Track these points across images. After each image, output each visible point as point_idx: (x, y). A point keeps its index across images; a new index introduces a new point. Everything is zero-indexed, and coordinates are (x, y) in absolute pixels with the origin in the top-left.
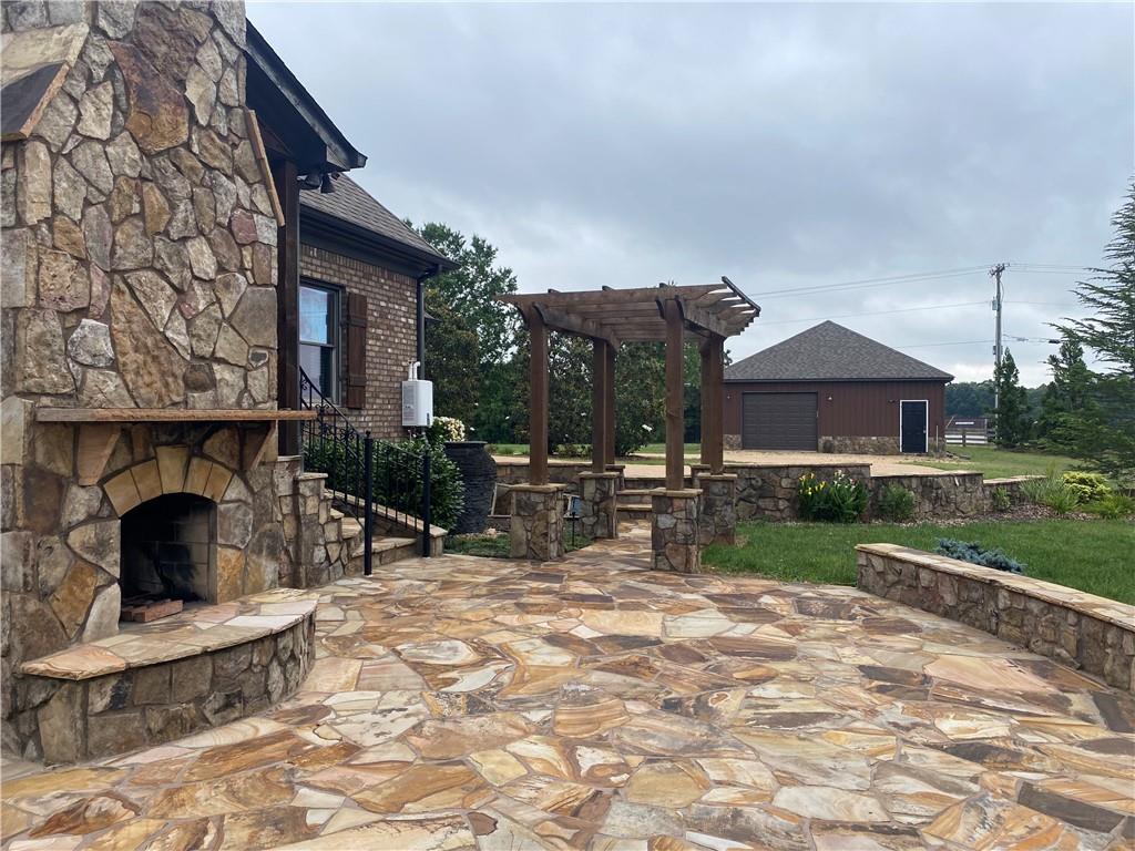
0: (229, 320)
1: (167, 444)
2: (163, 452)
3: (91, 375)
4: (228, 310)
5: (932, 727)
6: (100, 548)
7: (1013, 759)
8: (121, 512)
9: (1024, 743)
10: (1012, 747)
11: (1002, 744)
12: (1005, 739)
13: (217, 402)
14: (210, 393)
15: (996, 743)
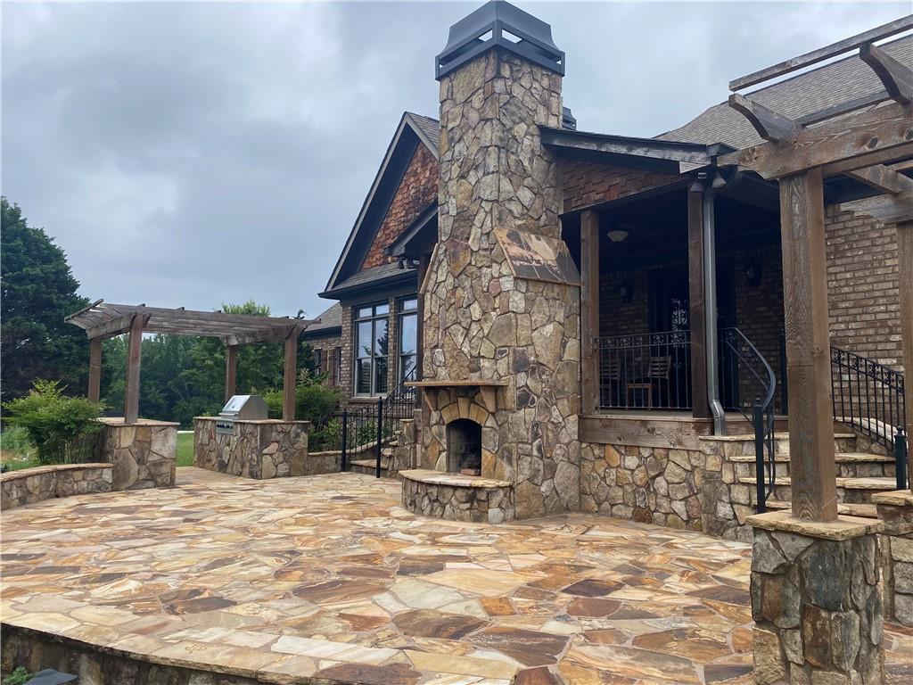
0: (487, 337)
1: (462, 397)
2: (460, 399)
3: (439, 369)
4: (486, 331)
5: (142, 581)
6: (440, 435)
7: (84, 581)
8: (446, 423)
9: (79, 589)
10: (87, 586)
11: (93, 585)
12: (93, 588)
13: (481, 377)
14: (478, 373)
15: (97, 585)
